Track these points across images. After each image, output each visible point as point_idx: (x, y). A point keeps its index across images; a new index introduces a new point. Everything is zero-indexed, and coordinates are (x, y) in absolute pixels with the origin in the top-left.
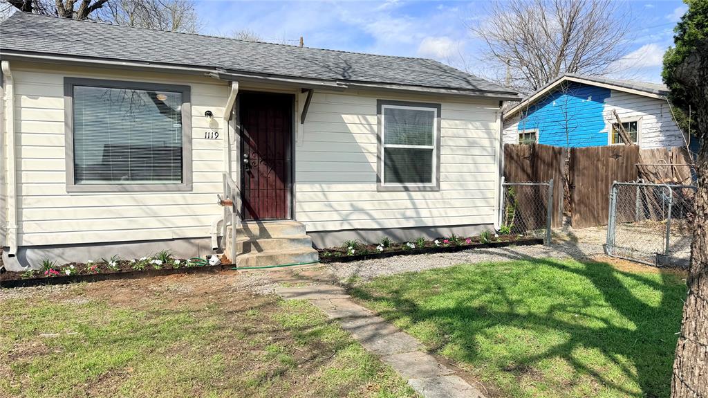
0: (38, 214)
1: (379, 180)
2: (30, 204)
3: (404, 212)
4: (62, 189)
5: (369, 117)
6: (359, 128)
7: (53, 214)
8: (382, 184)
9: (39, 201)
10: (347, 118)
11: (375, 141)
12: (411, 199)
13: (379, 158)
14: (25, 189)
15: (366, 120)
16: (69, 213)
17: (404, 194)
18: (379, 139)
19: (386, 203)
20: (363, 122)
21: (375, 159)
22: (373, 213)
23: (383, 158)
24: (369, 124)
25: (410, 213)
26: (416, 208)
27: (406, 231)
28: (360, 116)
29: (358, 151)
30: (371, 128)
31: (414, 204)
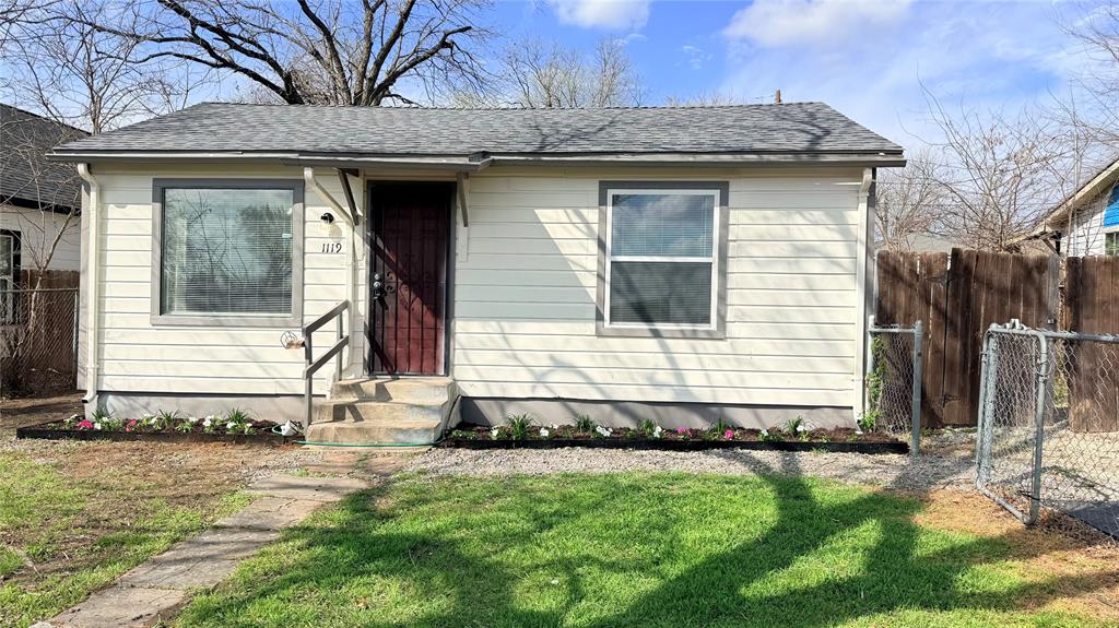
0: (121, 352)
1: (599, 317)
2: (112, 339)
3: (653, 373)
4: (145, 321)
5: (584, 212)
6: (568, 230)
7: (136, 352)
8: (607, 324)
9: (123, 335)
10: (544, 215)
11: (593, 247)
12: (666, 351)
13: (601, 277)
14: (108, 321)
15: (580, 216)
16: (154, 352)
17: (653, 344)
18: (602, 245)
19: (617, 358)
20: (576, 219)
21: (593, 281)
22: (589, 372)
23: (608, 277)
24: (587, 223)
25: (662, 377)
26: (676, 369)
27: (659, 408)
28: (569, 211)
29: (563, 263)
30: (590, 229)
31: (672, 360)
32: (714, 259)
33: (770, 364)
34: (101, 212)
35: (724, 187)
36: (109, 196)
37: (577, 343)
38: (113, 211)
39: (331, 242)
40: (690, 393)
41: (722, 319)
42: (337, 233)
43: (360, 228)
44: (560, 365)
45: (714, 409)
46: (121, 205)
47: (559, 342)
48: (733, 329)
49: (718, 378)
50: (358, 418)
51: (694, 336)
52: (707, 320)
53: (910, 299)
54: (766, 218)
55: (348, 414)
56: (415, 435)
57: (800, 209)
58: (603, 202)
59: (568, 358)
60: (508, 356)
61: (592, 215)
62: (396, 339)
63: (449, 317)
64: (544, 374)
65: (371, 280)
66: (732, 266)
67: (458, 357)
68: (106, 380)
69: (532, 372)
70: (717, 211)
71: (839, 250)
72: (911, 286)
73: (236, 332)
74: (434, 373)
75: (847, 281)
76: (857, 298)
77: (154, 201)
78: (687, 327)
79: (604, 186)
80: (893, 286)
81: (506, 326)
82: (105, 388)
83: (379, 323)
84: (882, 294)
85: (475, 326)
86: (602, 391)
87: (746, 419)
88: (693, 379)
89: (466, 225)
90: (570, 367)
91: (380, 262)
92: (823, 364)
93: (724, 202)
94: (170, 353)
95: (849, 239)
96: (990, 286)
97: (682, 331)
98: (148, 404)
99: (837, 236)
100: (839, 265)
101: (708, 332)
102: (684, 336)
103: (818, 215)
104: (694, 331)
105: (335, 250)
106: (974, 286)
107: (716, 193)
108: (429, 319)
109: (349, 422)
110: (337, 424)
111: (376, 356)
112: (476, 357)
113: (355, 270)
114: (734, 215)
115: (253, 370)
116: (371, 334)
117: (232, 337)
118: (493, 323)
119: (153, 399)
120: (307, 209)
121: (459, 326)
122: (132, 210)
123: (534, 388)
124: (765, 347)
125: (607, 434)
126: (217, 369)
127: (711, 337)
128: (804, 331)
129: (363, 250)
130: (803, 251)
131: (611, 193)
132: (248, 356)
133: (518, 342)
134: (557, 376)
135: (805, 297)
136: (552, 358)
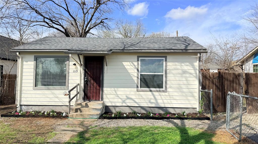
0: (26, 96)
1: (137, 87)
2: (24, 93)
3: (150, 100)
4: (32, 88)
5: (134, 63)
6: (130, 67)
7: (29, 96)
8: (139, 88)
9: (26, 92)
10: (125, 63)
11: (136, 71)
12: (153, 95)
13: (138, 78)
14: (23, 88)
15: (133, 64)
16: (34, 96)
17: (150, 93)
18: (138, 70)
19: (142, 96)
20: (132, 64)
21: (136, 79)
22: (136, 100)
23: (139, 78)
24: (134, 65)
25: (153, 101)
26: (155, 99)
27: (151, 108)
28: (130, 62)
29: (129, 75)
30: (135, 67)
31: (154, 97)
32: (164, 73)
33: (177, 98)
34: (22, 63)
35: (166, 57)
36: (24, 59)
37: (132, 93)
38: (25, 63)
39: (75, 70)
40: (159, 105)
41: (166, 87)
42: (77, 68)
43: (82, 67)
44: (128, 98)
45: (165, 108)
46: (27, 62)
47: (128, 93)
48: (169, 90)
49: (165, 101)
50: (81, 112)
51: (160, 91)
52: (162, 88)
53: (209, 83)
54: (176, 64)
55: (79, 111)
56: (94, 116)
57: (183, 62)
58: (138, 60)
59: (130, 96)
60: (116, 96)
61: (136, 63)
62: (90, 92)
63: (103, 87)
64: (125, 100)
65: (84, 79)
66: (168, 75)
67: (104, 96)
68: (22, 102)
69: (122, 100)
70: (164, 63)
71: (193, 71)
72: (209, 80)
73: (53, 91)
74: (99, 100)
75: (194, 79)
76: (197, 83)
77: (34, 61)
78: (158, 89)
79: (138, 57)
80: (205, 80)
81: (116, 89)
82: (22, 104)
83: (86, 88)
84: (203, 82)
85: (109, 89)
86: (138, 104)
87: (172, 111)
88: (160, 101)
89: (107, 66)
90: (131, 99)
91: (87, 74)
92: (190, 98)
93: (166, 61)
94: (37, 96)
95: (195, 69)
96: (227, 80)
97: (157, 90)
98: (32, 108)
99: (192, 68)
100: (192, 75)
101: (163, 90)
102: (157, 91)
103: (187, 64)
104: (160, 90)
105: (76, 72)
106: (224, 80)
107: (164, 59)
108: (98, 88)
109: (79, 113)
110: (76, 113)
111: (85, 96)
112: (108, 96)
113: (81, 76)
114: (168, 64)
115: (57, 100)
116: (84, 91)
117: (52, 92)
118: (113, 88)
119: (33, 106)
120: (70, 62)
121: (105, 89)
122: (29, 63)
123: (122, 104)
124: (176, 94)
125: (139, 115)
126: (48, 100)
127: (163, 91)
128: (185, 90)
129: (83, 72)
130: (185, 72)
131: (140, 58)
132: (55, 96)
133: (119, 93)
134: (128, 101)
135: (185, 82)
136: (127, 96)
